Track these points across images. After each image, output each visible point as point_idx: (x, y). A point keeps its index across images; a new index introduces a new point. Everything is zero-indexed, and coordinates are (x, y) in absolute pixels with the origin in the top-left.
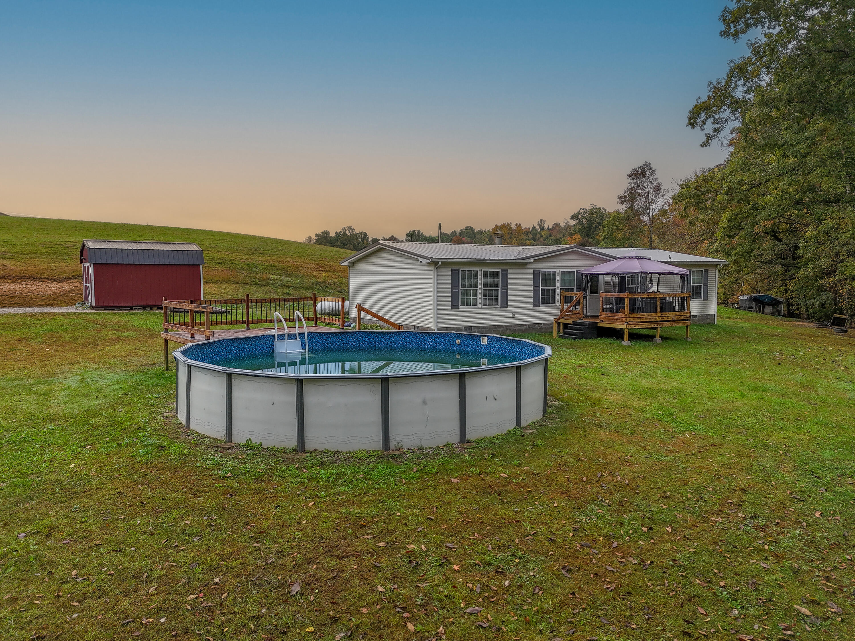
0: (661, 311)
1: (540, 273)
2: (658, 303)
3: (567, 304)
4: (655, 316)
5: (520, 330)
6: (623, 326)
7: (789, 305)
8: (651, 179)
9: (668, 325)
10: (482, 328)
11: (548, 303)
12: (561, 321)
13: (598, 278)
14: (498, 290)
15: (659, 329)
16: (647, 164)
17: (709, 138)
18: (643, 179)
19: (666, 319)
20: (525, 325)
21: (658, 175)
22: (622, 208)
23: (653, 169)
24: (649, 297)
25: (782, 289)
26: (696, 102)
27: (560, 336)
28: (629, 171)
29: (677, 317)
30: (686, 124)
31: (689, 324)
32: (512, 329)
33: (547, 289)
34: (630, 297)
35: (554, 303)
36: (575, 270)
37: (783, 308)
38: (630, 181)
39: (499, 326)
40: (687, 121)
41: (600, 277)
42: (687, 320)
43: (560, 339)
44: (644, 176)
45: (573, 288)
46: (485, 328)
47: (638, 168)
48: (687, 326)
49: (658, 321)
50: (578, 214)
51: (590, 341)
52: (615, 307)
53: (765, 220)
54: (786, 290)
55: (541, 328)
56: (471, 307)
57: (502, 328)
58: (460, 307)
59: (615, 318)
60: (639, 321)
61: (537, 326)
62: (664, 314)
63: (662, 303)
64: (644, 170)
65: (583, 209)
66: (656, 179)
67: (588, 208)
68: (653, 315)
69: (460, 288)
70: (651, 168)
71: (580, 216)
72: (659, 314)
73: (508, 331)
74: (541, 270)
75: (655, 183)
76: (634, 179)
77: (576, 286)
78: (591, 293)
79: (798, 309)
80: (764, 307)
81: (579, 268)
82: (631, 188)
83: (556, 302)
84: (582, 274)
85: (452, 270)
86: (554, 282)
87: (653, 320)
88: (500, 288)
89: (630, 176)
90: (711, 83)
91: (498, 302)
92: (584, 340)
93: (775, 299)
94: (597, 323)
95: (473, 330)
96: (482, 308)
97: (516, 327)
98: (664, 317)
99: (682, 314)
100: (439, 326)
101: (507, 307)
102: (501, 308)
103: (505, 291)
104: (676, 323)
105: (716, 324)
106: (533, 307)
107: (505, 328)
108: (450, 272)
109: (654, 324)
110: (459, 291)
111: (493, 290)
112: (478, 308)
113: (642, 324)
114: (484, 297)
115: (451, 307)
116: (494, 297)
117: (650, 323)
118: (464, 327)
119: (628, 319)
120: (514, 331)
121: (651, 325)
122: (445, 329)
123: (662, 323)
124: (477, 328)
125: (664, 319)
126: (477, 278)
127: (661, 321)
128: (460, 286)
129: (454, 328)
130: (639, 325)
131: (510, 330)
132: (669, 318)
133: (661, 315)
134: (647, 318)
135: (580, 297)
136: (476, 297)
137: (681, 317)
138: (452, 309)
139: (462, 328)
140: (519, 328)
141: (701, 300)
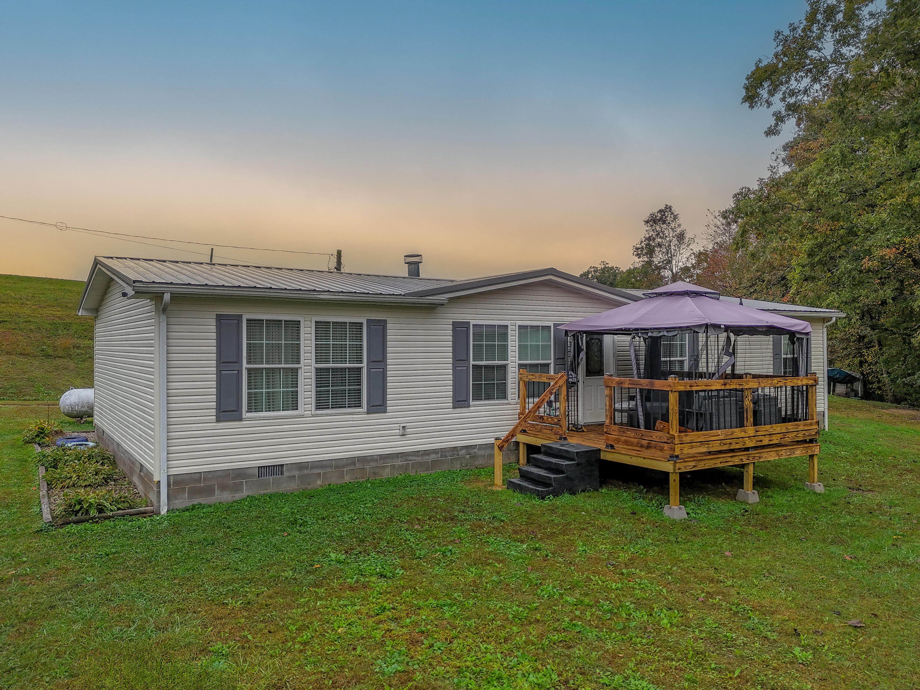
0: (755, 424)
1: (468, 328)
2: (748, 403)
3: (531, 400)
4: (743, 435)
5: (420, 464)
6: (667, 467)
7: (866, 383)
8: (673, 225)
9: (770, 456)
10: (312, 468)
11: (488, 398)
12: (521, 438)
13: (601, 341)
14: (360, 369)
15: (751, 467)
16: (668, 208)
18: (664, 226)
19: (766, 442)
20: (435, 451)
21: (681, 220)
22: (638, 262)
23: (675, 214)
24: (728, 387)
25: (857, 361)
26: (754, 68)
27: (511, 485)
28: (646, 217)
29: (790, 435)
30: (741, 100)
31: (817, 451)
32: (398, 462)
33: (486, 367)
34: (682, 388)
35: (505, 397)
36: (551, 324)
37: (859, 387)
38: (647, 229)
39: (363, 459)
40: (743, 93)
41: (607, 339)
42: (811, 441)
43: (510, 492)
44: (664, 222)
45: (548, 365)
46: (322, 467)
47: (658, 212)
48: (812, 456)
49: (747, 449)
50: (588, 272)
51: (580, 499)
52: (640, 409)
53: (881, 246)
54: (861, 363)
55: (474, 457)
56: (281, 413)
57: (373, 464)
58: (245, 415)
59: (645, 442)
60: (704, 449)
61: (463, 452)
62: (764, 429)
63: (755, 402)
64: (664, 215)
65: (594, 267)
66: (679, 225)
67: (600, 267)
68: (738, 433)
69: (245, 365)
70: (673, 213)
71: (590, 276)
72: (751, 430)
73: (388, 471)
74: (472, 322)
75: (679, 230)
76: (652, 226)
77: (555, 359)
78: (589, 373)
79: (879, 388)
80: (834, 386)
81: (559, 319)
82: (649, 237)
83: (510, 396)
84: (566, 331)
85: (219, 318)
86: (504, 352)
87: (737, 446)
88: (364, 364)
89: (647, 222)
90: (779, 33)
91: (359, 399)
92: (566, 498)
93: (850, 375)
94: (600, 450)
95: (286, 474)
96: (313, 416)
97: (410, 458)
98: (762, 438)
99: (801, 428)
100: (173, 471)
101: (385, 412)
102: (368, 413)
103: (380, 371)
104: (788, 450)
105: (827, 430)
106: (453, 408)
107: (382, 462)
108: (213, 322)
109: (740, 457)
110: (240, 372)
111: (345, 369)
112: (302, 416)
113: (711, 459)
114: (320, 387)
115: (215, 417)
116: (347, 387)
117: (731, 455)
118: (259, 467)
119: (678, 448)
120: (406, 468)
121: (732, 460)
122: (197, 477)
123: (757, 452)
124: (301, 466)
125: (761, 441)
126: (299, 339)
127: (755, 448)
128: (244, 361)
129: (227, 473)
130: (706, 462)
131: (393, 467)
132: (774, 438)
133: (757, 431)
134: (725, 442)
135: (558, 385)
136: (297, 387)
137: (800, 435)
138: (218, 421)
139: (249, 471)
140: (419, 459)
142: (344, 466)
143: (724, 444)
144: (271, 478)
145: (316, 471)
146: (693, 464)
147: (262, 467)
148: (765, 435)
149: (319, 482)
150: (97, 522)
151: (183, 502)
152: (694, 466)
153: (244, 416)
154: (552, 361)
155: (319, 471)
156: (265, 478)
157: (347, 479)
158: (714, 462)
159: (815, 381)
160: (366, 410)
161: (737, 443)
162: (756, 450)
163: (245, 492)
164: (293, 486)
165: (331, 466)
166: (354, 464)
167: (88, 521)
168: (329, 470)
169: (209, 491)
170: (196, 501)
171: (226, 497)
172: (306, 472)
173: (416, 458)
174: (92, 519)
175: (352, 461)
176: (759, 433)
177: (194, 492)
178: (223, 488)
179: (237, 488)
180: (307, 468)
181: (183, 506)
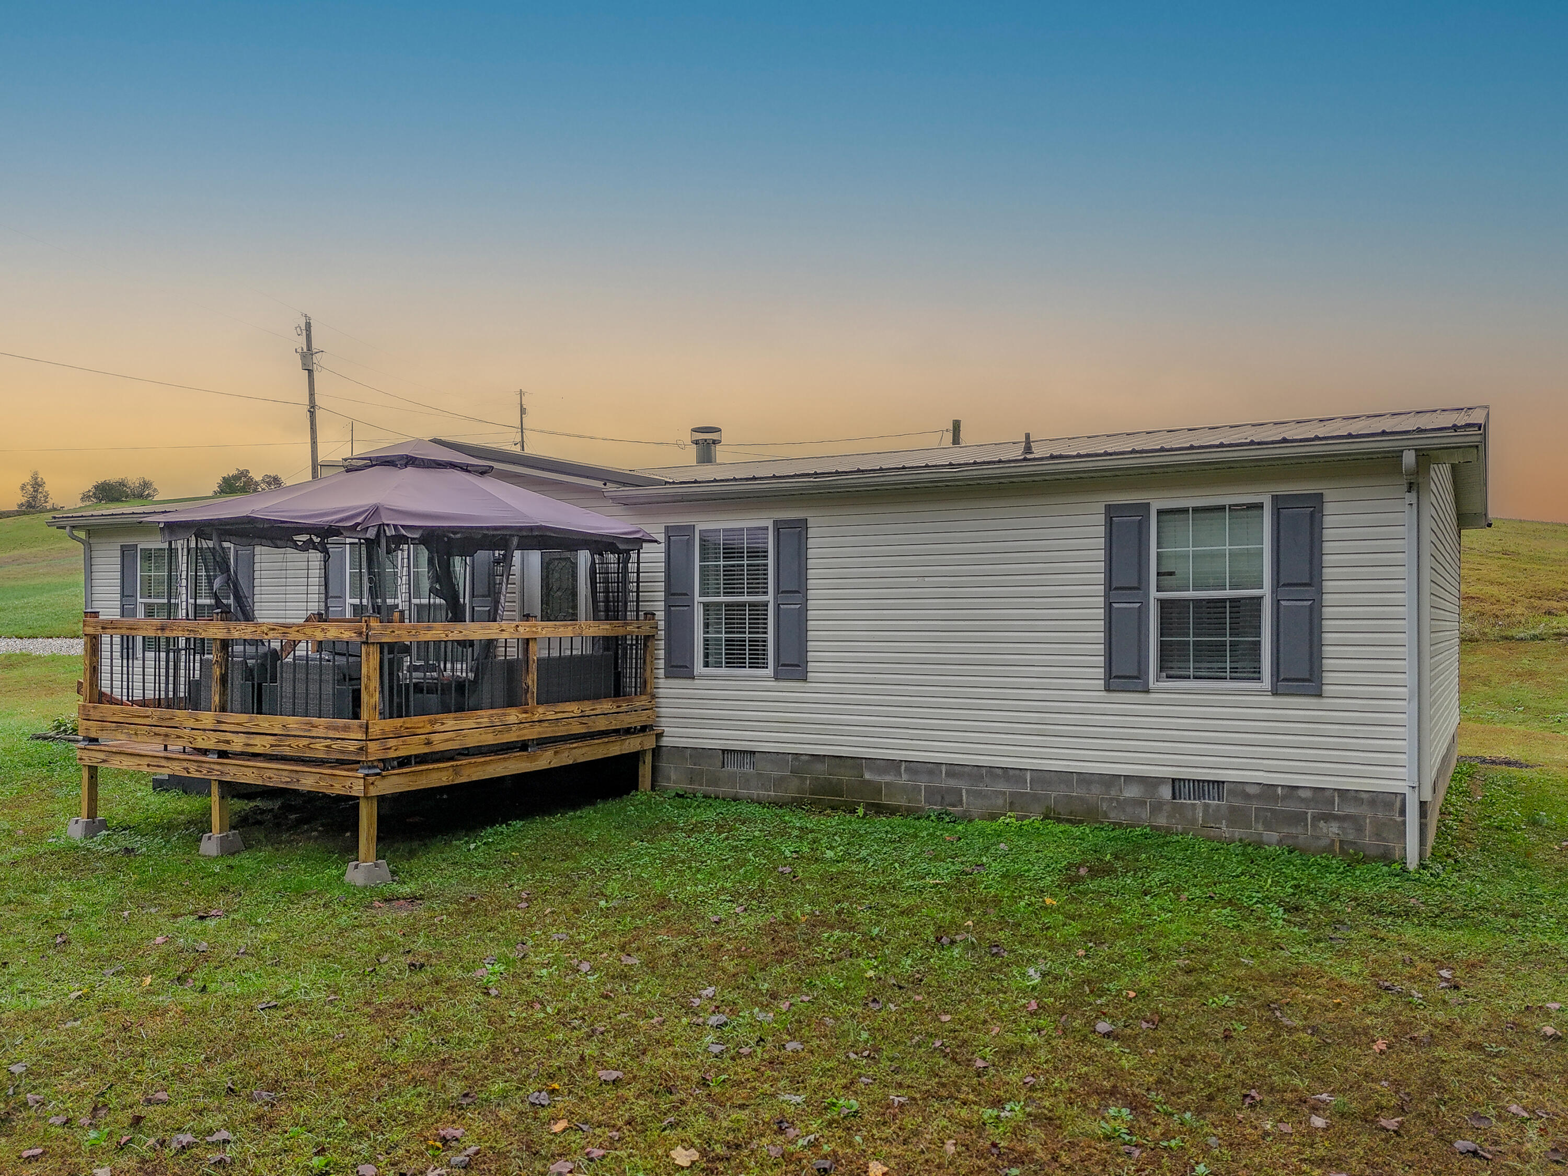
4: (191, 723)
19: (238, 745)
62: (237, 720)
68: (182, 718)
72: (210, 719)
98: (229, 736)
99: (321, 732)
121: (169, 765)
125: (228, 742)
132: (258, 743)
133: (219, 722)
137: (317, 746)
141: (1260, 693)
143: (155, 734)
148: (237, 733)
161: (177, 737)
176: (223, 726)
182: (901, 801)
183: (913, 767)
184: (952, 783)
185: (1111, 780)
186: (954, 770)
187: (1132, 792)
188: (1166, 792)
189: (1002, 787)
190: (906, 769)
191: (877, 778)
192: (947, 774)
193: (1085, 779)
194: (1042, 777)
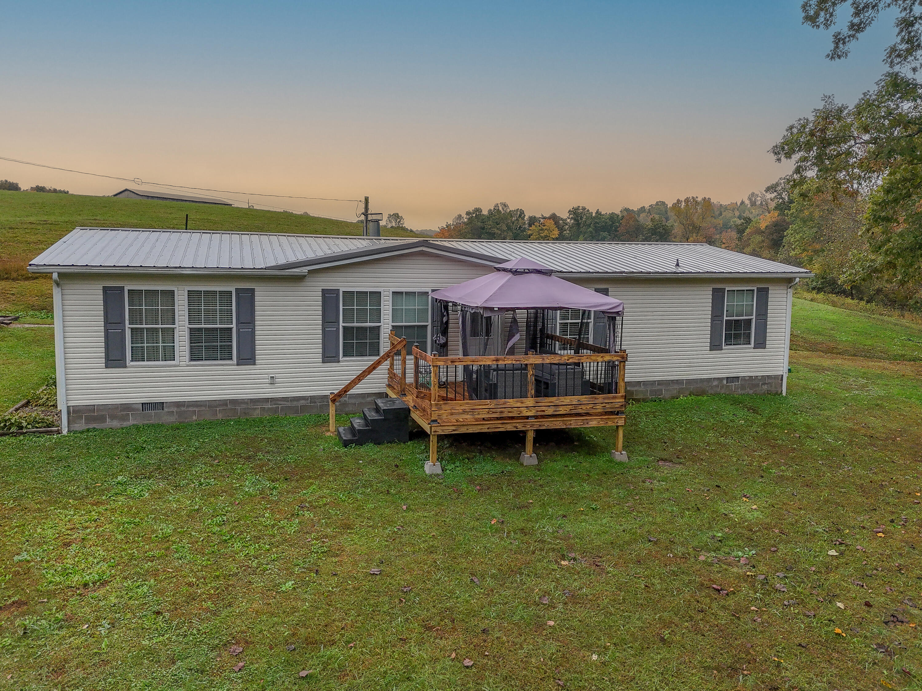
0: (537, 396)
1: (337, 294)
2: (530, 377)
5: (290, 407)
6: (427, 429)
9: (556, 425)
10: (188, 406)
11: (360, 354)
12: (388, 391)
14: (231, 329)
15: (532, 434)
17: (839, 40)
20: (304, 398)
31: (621, 422)
32: (268, 405)
33: (358, 328)
35: (374, 354)
36: (429, 290)
39: (234, 402)
42: (616, 413)
45: (426, 326)
46: (197, 406)
48: (617, 427)
56: (161, 363)
57: (244, 406)
58: (129, 363)
60: (468, 416)
62: (547, 400)
69: (128, 325)
71: (779, 188)
72: (530, 401)
73: (258, 411)
74: (342, 290)
77: (433, 321)
81: (435, 286)
85: (105, 289)
86: (377, 315)
87: (511, 415)
88: (234, 326)
91: (231, 353)
94: (409, 408)
95: (166, 410)
96: (188, 366)
97: (280, 403)
100: (71, 403)
101: (255, 364)
102: (238, 365)
103: (248, 331)
104: (580, 421)
105: (784, 394)
106: (323, 363)
107: (252, 404)
108: (101, 292)
109: (515, 425)
110: (124, 331)
111: (217, 329)
112: (178, 366)
113: (478, 424)
114: (194, 343)
115: (104, 364)
116: (219, 344)
117: (501, 422)
118: (142, 404)
119: (435, 414)
120: (276, 411)
121: (504, 426)
122: (91, 408)
123: (536, 420)
124: (178, 404)
125: (544, 411)
126: (173, 305)
127: (536, 417)
128: (127, 322)
129: (116, 407)
130: (469, 427)
131: (263, 409)
132: (561, 409)
133: (537, 402)
134: (494, 410)
135: (396, 349)
136: (174, 343)
137: (598, 407)
138: (107, 367)
139: (136, 406)
140: (289, 404)
141: (750, 348)
142: (216, 407)
143: (494, 412)
144: (153, 411)
145: (191, 409)
146: (453, 428)
147: (145, 403)
149: (194, 418)
150: (15, 436)
151: (81, 426)
152: (454, 430)
153: (127, 365)
154: (429, 323)
155: (194, 409)
156: (149, 411)
157: (220, 416)
158: (480, 427)
159: (623, 358)
160: (235, 362)
161: (509, 412)
162: (536, 419)
163: (131, 422)
164: (172, 419)
165: (205, 406)
166: (226, 405)
167: (9, 435)
168: (203, 408)
169: (102, 419)
170: (91, 426)
171: (116, 424)
172: (183, 409)
173: (286, 403)
174: (12, 433)
175: (224, 403)
176: (540, 404)
177: (89, 420)
178: (113, 417)
179: (125, 418)
180: (184, 406)
181: (81, 429)
182: (640, 396)
183: (645, 383)
184: (659, 387)
185: (709, 380)
186: (660, 383)
187: (715, 383)
188: (725, 382)
189: (676, 387)
190: (643, 384)
191: (632, 389)
192: (658, 384)
193: (702, 380)
194: (689, 381)
